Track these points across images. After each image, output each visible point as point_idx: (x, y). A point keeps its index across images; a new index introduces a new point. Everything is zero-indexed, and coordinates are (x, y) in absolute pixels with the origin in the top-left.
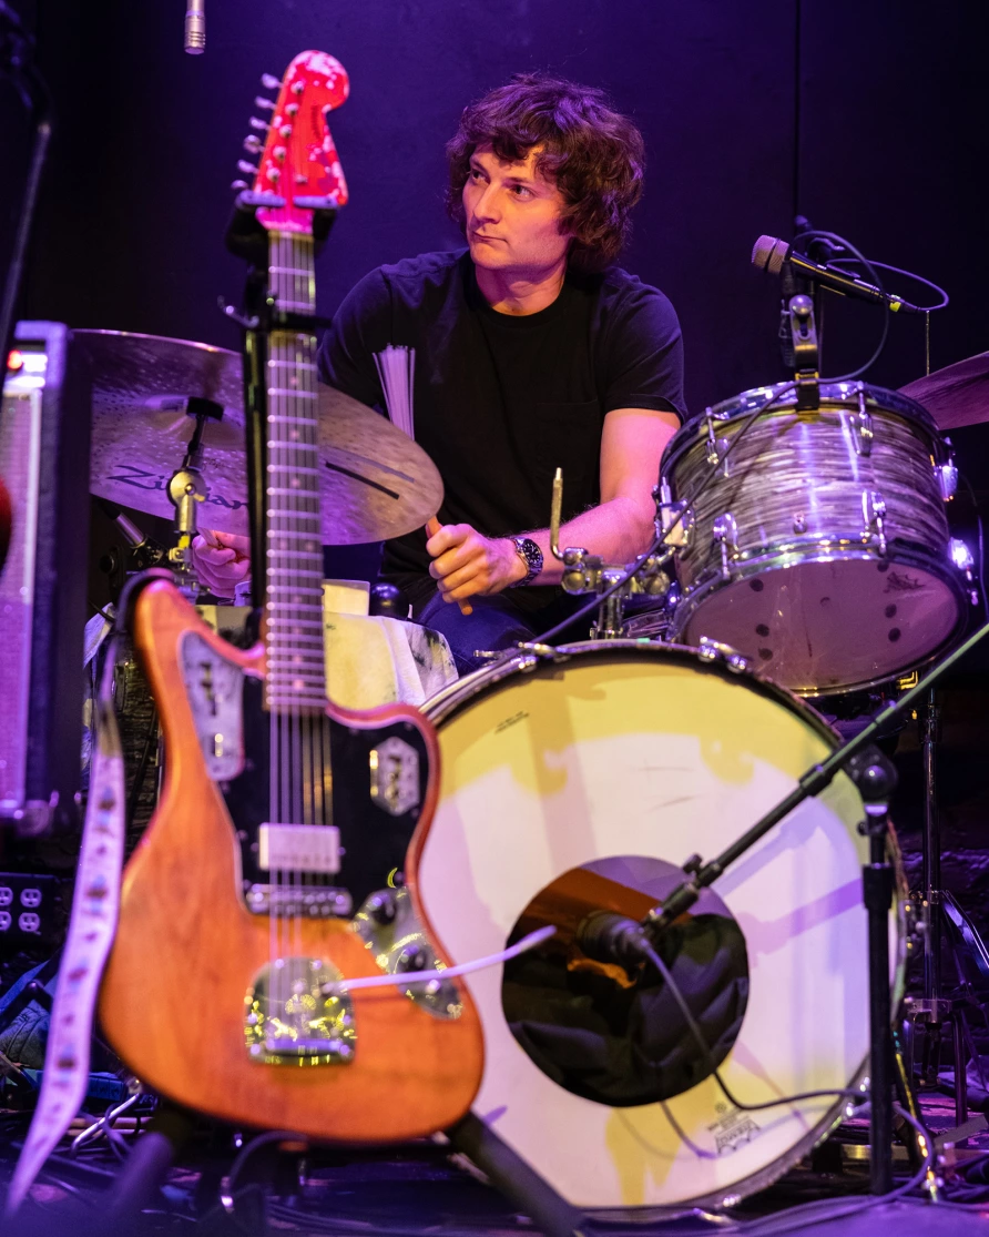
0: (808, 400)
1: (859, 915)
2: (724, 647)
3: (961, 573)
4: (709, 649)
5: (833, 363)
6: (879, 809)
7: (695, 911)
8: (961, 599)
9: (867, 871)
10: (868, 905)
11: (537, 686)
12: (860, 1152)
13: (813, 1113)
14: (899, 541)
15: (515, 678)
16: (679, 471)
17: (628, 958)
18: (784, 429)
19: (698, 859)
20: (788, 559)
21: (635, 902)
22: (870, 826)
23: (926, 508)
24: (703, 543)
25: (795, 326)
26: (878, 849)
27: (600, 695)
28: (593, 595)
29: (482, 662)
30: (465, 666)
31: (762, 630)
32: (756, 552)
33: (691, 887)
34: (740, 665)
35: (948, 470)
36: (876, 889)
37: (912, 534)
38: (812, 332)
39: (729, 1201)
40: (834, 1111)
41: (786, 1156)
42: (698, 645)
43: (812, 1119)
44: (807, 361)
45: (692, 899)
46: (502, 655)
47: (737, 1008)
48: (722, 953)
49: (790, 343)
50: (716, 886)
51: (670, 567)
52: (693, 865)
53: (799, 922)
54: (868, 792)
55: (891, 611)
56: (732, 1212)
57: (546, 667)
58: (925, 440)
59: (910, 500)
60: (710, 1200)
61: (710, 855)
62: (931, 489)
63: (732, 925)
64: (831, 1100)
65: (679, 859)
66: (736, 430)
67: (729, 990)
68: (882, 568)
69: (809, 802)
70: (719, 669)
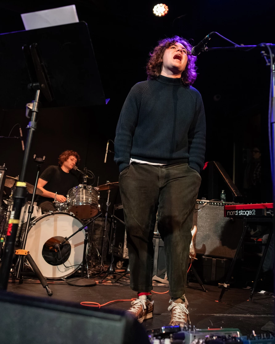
0: (85, 188)
1: (83, 245)
2: (73, 213)
3: (99, 208)
4: (71, 213)
5: (88, 184)
6: (87, 233)
7: (65, 243)
9: (85, 240)
10: (84, 244)
11: (51, 216)
12: (80, 271)
14: (93, 204)
15: (49, 215)
16: (70, 193)
17: (57, 248)
18: (82, 190)
19: (66, 237)
20: (81, 204)
21: (59, 242)
22: (86, 235)
23: (96, 200)
24: (71, 202)
25: (84, 179)
26: (86, 237)
27: (58, 217)
28: (58, 207)
29: (44, 213)
30: (43, 213)
31: (77, 212)
32: (77, 203)
33: (65, 241)
34: (74, 215)
35: (99, 196)
36: (86, 242)
37: (94, 203)
38: (86, 180)
39: (65, 277)
40: (79, 267)
41: (72, 272)
42: (70, 213)
43: (76, 268)
44: (85, 183)
45: (65, 242)
46: (47, 213)
47: (69, 254)
48: (68, 248)
49: (84, 181)
50: (68, 240)
51: (67, 204)
52: (66, 238)
54: (86, 231)
55: (91, 211)
57: (53, 214)
58: (96, 193)
59: (94, 199)
60: (63, 277)
61: (68, 237)
62: (97, 198)
63: (69, 244)
64: (78, 266)
65: (65, 237)
66: (77, 190)
67: (68, 252)
68: (91, 206)
69: (79, 232)
70: (72, 216)
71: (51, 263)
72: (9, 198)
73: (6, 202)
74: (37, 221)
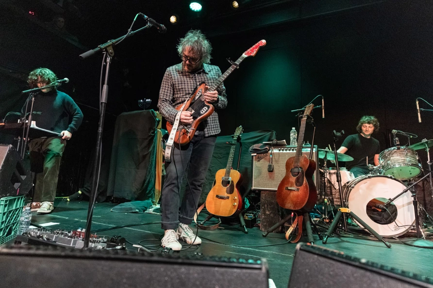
0: (399, 149)
1: (412, 206)
2: (391, 176)
3: (420, 167)
5: (401, 145)
6: (414, 194)
8: (421, 171)
9: (413, 201)
10: (414, 205)
11: (368, 179)
13: (407, 227)
14: (412, 164)
15: (366, 178)
17: (383, 209)
18: (395, 152)
20: (397, 166)
21: (383, 203)
22: (414, 196)
23: (415, 160)
24: (386, 164)
25: (397, 141)
26: (415, 199)
31: (393, 173)
32: (393, 165)
34: (393, 178)
35: (417, 156)
36: (415, 203)
37: (414, 163)
41: (404, 232)
42: (388, 175)
43: (407, 228)
44: (398, 145)
45: (390, 203)
47: (396, 215)
48: (394, 208)
49: (396, 143)
50: (393, 202)
52: (390, 199)
53: (403, 206)
54: (412, 192)
55: (410, 171)
56: (398, 237)
57: (369, 177)
59: (413, 159)
60: (394, 236)
61: (392, 198)
62: (415, 158)
63: (395, 206)
64: (410, 226)
65: (388, 199)
66: (389, 152)
67: (394, 214)
70: (391, 178)
71: (378, 222)
72: (324, 167)
73: (322, 171)
74: (355, 185)
